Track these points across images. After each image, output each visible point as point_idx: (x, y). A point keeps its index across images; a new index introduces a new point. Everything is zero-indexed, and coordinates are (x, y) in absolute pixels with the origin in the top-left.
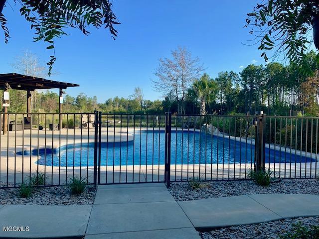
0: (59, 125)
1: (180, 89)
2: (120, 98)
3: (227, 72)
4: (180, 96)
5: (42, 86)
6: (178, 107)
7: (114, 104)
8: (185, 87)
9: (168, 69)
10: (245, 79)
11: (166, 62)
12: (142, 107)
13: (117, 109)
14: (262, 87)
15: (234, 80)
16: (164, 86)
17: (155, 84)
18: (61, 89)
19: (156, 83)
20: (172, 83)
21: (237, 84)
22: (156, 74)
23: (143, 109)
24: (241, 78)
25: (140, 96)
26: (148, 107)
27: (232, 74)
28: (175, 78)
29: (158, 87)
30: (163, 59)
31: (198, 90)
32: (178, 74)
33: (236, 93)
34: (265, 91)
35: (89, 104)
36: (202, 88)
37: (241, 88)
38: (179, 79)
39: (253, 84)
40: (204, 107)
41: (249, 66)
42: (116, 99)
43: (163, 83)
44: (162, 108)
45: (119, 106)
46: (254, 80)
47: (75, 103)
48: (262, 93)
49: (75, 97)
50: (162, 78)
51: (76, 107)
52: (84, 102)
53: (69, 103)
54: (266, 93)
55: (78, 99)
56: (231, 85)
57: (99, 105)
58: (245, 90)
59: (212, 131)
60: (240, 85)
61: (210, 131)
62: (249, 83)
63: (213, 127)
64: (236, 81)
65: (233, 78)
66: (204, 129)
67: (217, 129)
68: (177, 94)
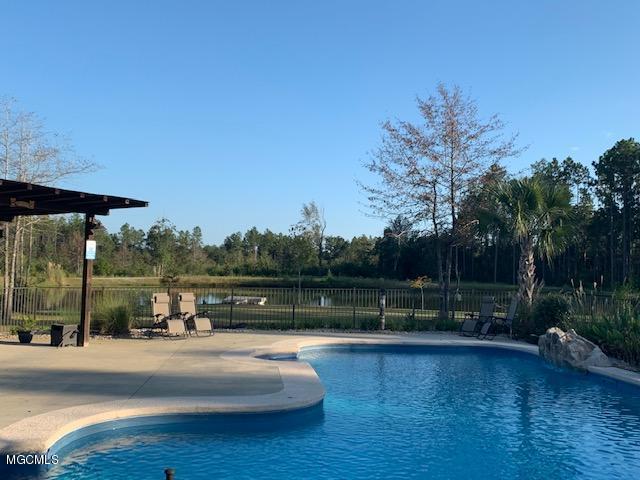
0: (81, 328)
1: (443, 209)
2: (262, 231)
3: (555, 161)
5: (31, 205)
7: (246, 247)
9: (409, 153)
10: (609, 181)
11: (403, 132)
12: (321, 254)
13: (253, 260)
15: (578, 182)
16: (395, 202)
17: (371, 195)
18: (90, 215)
19: (373, 191)
20: (421, 190)
21: (584, 191)
22: (372, 168)
23: (324, 262)
24: (596, 178)
25: (317, 227)
26: (336, 255)
27: (572, 167)
28: (428, 178)
29: (379, 204)
30: (394, 125)
32: (438, 165)
33: (583, 218)
35: (181, 248)
36: (524, 209)
37: (597, 204)
38: (440, 180)
39: (632, 193)
41: (621, 144)
42: (252, 233)
43: (394, 193)
44: (374, 259)
45: (259, 254)
46: (635, 184)
47: (144, 245)
49: (146, 230)
50: (390, 178)
51: (148, 255)
52: (169, 243)
53: (129, 246)
55: (151, 235)
56: (569, 196)
57: (207, 249)
58: (608, 210)
59: (580, 355)
60: (592, 197)
61: (573, 355)
62: (618, 190)
63: (583, 341)
64: (582, 186)
65: (572, 177)
66: (549, 346)
67: (597, 348)
68: (436, 225)
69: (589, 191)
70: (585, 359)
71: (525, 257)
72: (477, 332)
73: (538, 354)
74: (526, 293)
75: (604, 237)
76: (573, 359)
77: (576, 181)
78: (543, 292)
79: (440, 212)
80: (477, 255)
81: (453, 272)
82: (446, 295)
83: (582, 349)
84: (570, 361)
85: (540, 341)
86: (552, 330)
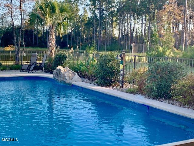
1: (16, 12)
4: (17, 23)
6: (15, 38)
8: (24, 10)
10: (94, 4)
14: (112, 14)
15: (82, 4)
21: (85, 9)
24: (89, 3)
31: (44, 15)
34: (114, 19)
36: (50, 12)
39: (103, 10)
40: (54, 40)
46: (104, 6)
48: (112, 21)
54: (116, 21)
56: (78, 10)
58: (94, 17)
59: (69, 78)
60: (87, 11)
61: (67, 78)
62: (98, 9)
63: (71, 72)
64: (83, 6)
65: (80, 2)
66: (57, 75)
67: (77, 74)
68: (13, 19)
69: (86, 9)
70: (72, 79)
71: (51, 35)
72: (28, 70)
73: (53, 78)
74: (51, 52)
75: (92, 29)
76: (66, 79)
77: (81, 4)
78: (58, 51)
79: (15, 14)
80: (40, 36)
81: (22, 42)
82: (18, 54)
83: (70, 75)
84: (65, 81)
85: (54, 73)
86: (58, 68)
